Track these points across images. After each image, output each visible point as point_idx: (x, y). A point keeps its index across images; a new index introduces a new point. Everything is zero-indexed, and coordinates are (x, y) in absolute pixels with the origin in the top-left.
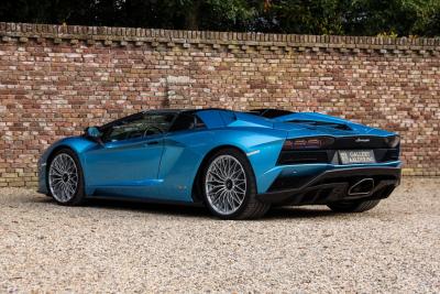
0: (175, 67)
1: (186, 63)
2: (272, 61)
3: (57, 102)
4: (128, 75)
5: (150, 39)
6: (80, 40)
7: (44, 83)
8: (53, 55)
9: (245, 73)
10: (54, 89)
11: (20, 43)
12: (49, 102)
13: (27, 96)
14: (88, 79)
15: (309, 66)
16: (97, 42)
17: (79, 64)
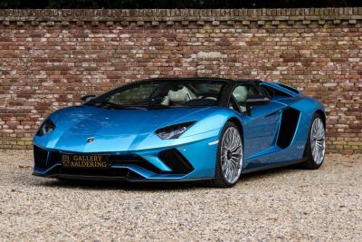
0: (206, 44)
1: (216, 40)
2: (306, 35)
3: (97, 76)
4: (161, 52)
5: (179, 18)
6: (115, 22)
7: (85, 60)
8: (92, 35)
9: (276, 48)
10: (94, 65)
11: (64, 27)
12: (89, 77)
13: (71, 72)
14: (124, 57)
15: (346, 38)
16: (130, 22)
17: (116, 43)
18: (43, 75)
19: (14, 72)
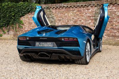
14: (113, 15)
16: (115, 3)
18: (90, 21)
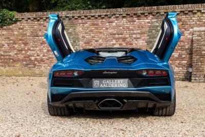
0: (198, 23)
1: (204, 20)
3: (140, 42)
5: (183, 10)
6: (149, 14)
7: (134, 34)
8: (138, 21)
10: (139, 36)
11: (124, 17)
12: (136, 42)
13: (127, 40)
16: (157, 13)
17: (150, 24)
18: (114, 42)
19: (100, 41)
